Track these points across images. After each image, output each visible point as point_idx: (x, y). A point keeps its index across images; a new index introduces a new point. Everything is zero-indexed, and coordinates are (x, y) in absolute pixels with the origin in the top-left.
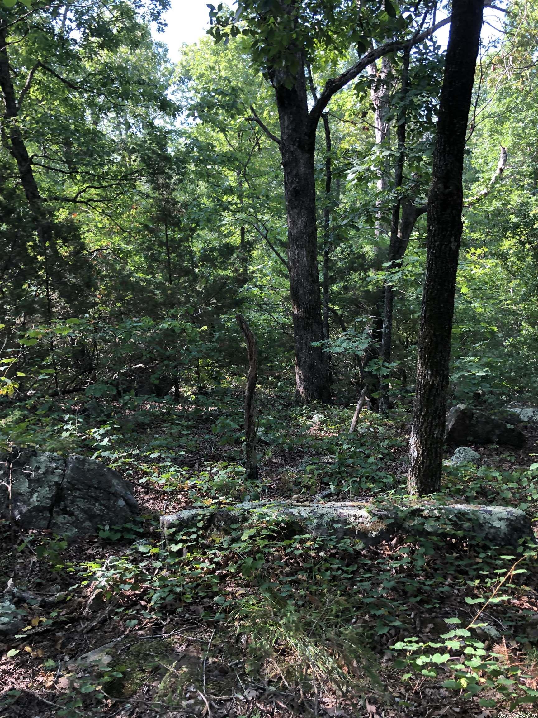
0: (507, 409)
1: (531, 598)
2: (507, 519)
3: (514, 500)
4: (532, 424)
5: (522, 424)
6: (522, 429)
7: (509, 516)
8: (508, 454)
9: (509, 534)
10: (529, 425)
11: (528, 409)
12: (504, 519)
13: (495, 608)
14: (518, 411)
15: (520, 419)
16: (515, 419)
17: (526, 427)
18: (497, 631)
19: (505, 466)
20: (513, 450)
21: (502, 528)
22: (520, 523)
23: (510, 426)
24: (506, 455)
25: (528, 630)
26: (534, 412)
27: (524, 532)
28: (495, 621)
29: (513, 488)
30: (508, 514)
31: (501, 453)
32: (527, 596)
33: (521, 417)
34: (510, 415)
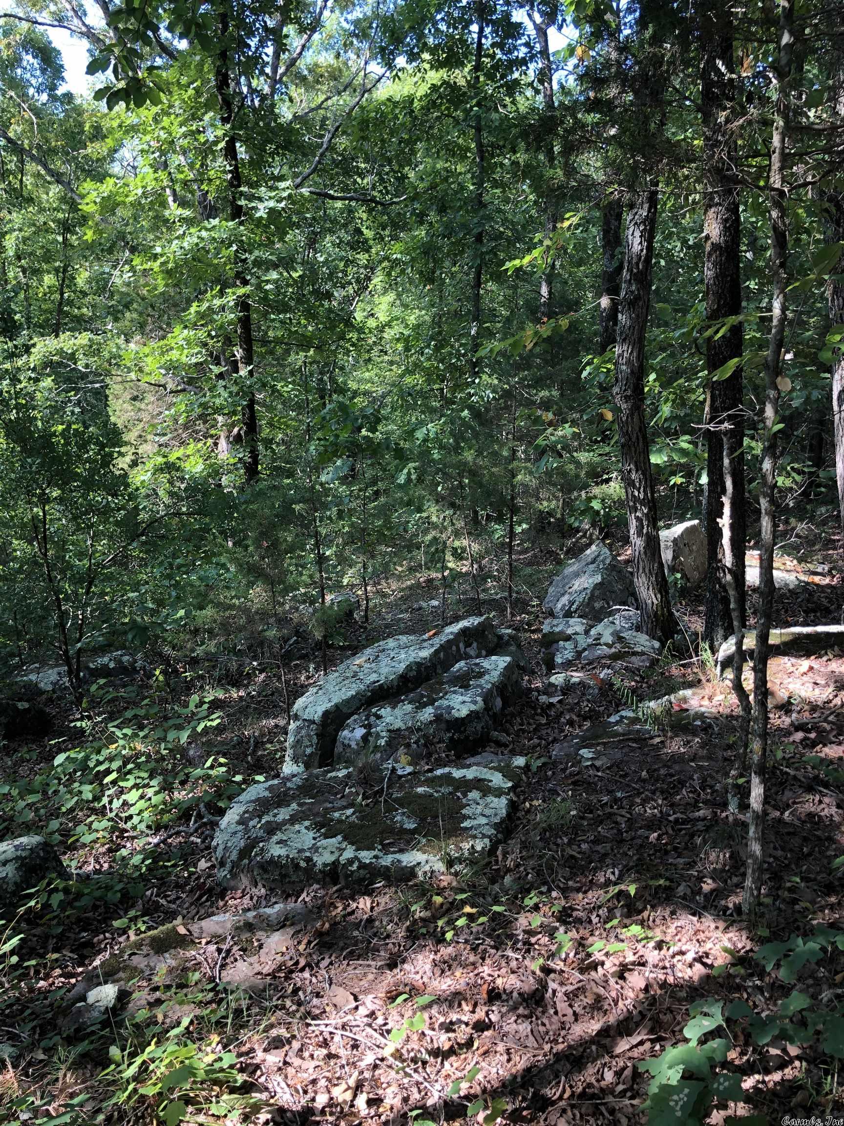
0: (19, 679)
1: (67, 966)
2: (17, 858)
3: (40, 821)
4: (59, 693)
5: (45, 696)
6: (46, 705)
7: (19, 853)
8: (25, 749)
9: (22, 882)
10: (55, 696)
11: (50, 671)
12: (11, 860)
13: (7, 1011)
14: (33, 677)
15: (40, 690)
16: (33, 691)
17: (50, 700)
18: (13, 1046)
19: (23, 770)
20: (33, 742)
21: (10, 875)
22: (38, 856)
23: (22, 705)
24: (23, 752)
25: (60, 1021)
26: (59, 673)
27: (47, 868)
28: (8, 1032)
29: (34, 804)
30: (17, 850)
31: (15, 751)
32: (60, 967)
33: (42, 685)
34: (24, 686)
